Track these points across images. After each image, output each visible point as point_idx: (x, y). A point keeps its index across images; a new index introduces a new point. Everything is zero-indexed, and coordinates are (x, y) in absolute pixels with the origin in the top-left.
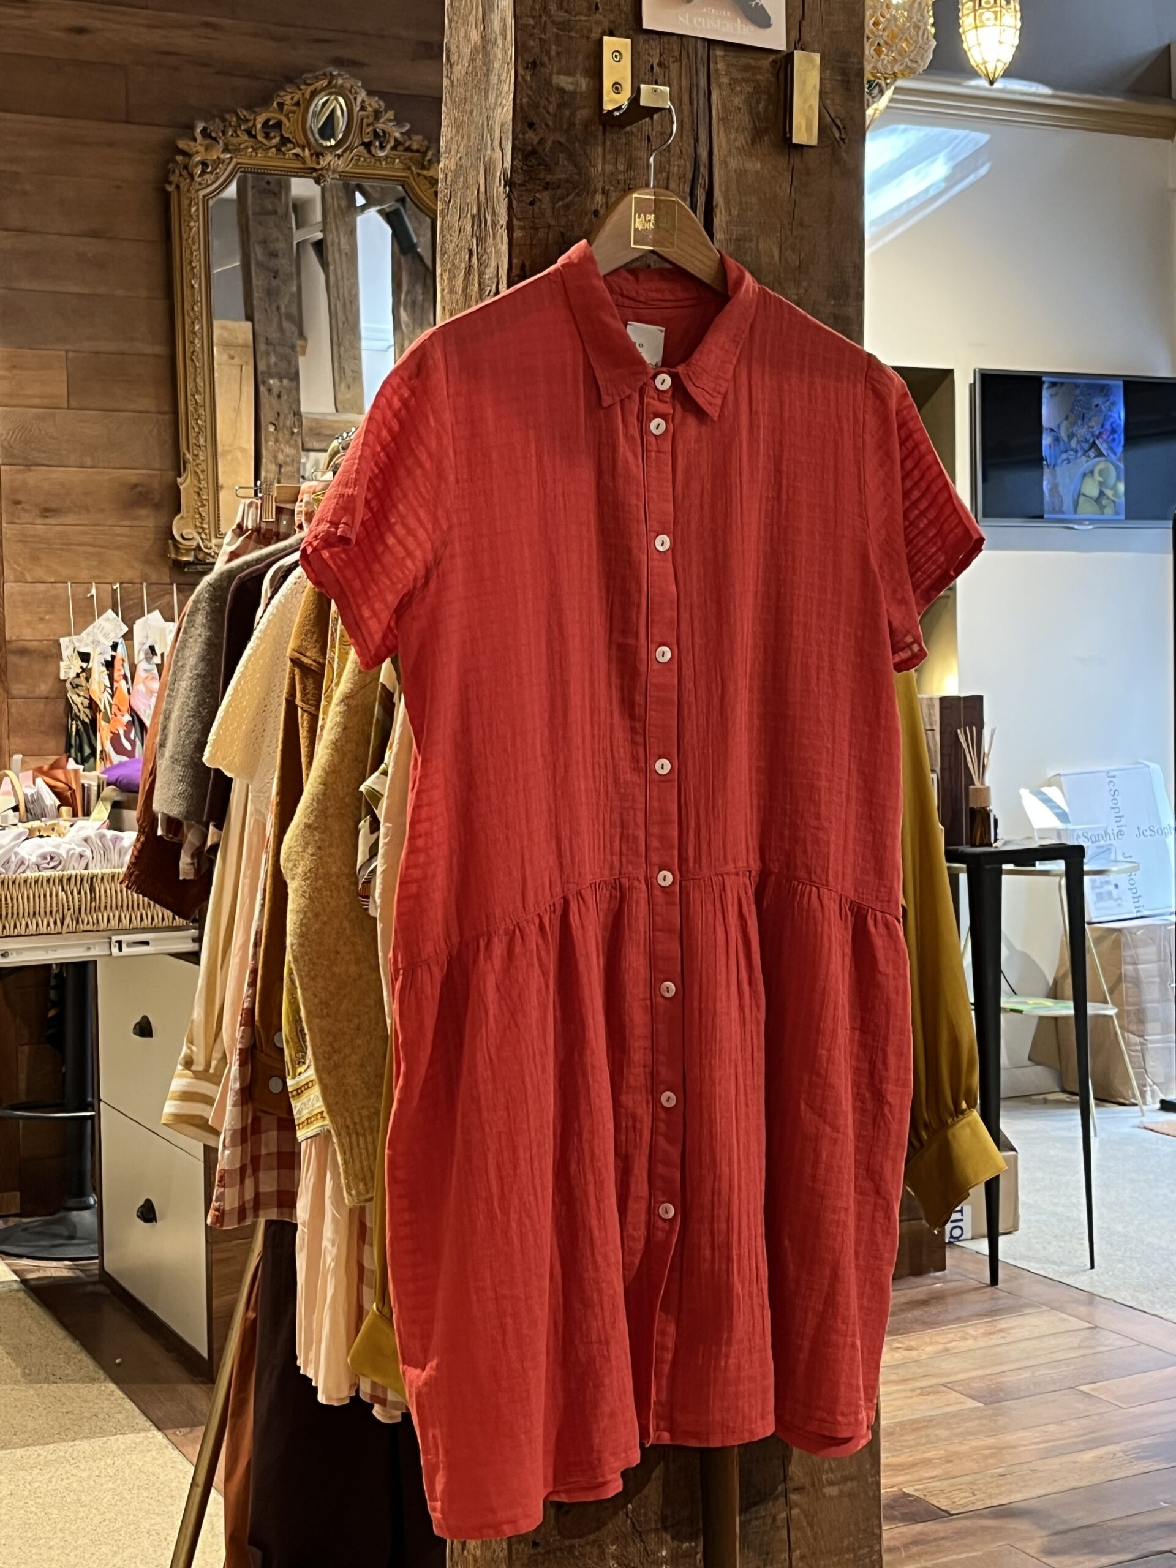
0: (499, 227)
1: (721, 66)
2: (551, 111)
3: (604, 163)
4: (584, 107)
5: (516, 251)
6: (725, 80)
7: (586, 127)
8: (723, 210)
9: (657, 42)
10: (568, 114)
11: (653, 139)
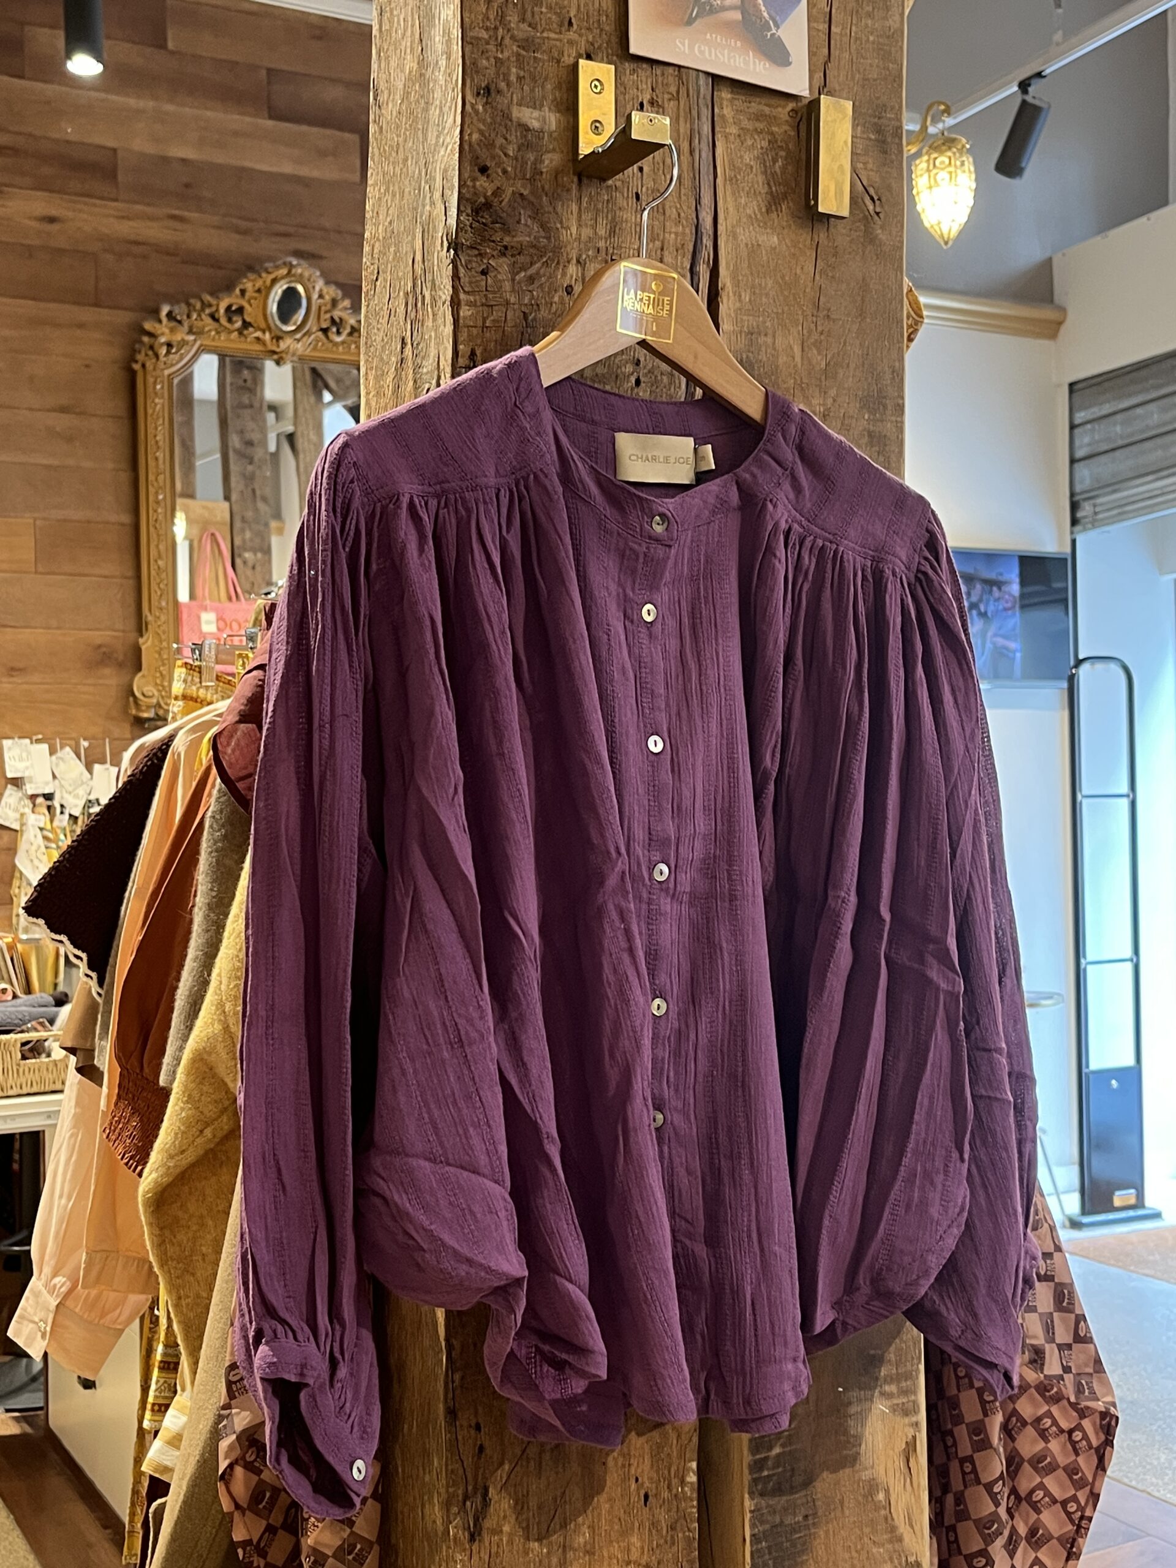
0: (440, 303)
1: (728, 112)
2: (511, 154)
3: (580, 226)
4: (554, 150)
5: (463, 336)
6: (734, 130)
7: (556, 177)
8: (731, 294)
9: (649, 73)
10: (532, 158)
11: (643, 197)
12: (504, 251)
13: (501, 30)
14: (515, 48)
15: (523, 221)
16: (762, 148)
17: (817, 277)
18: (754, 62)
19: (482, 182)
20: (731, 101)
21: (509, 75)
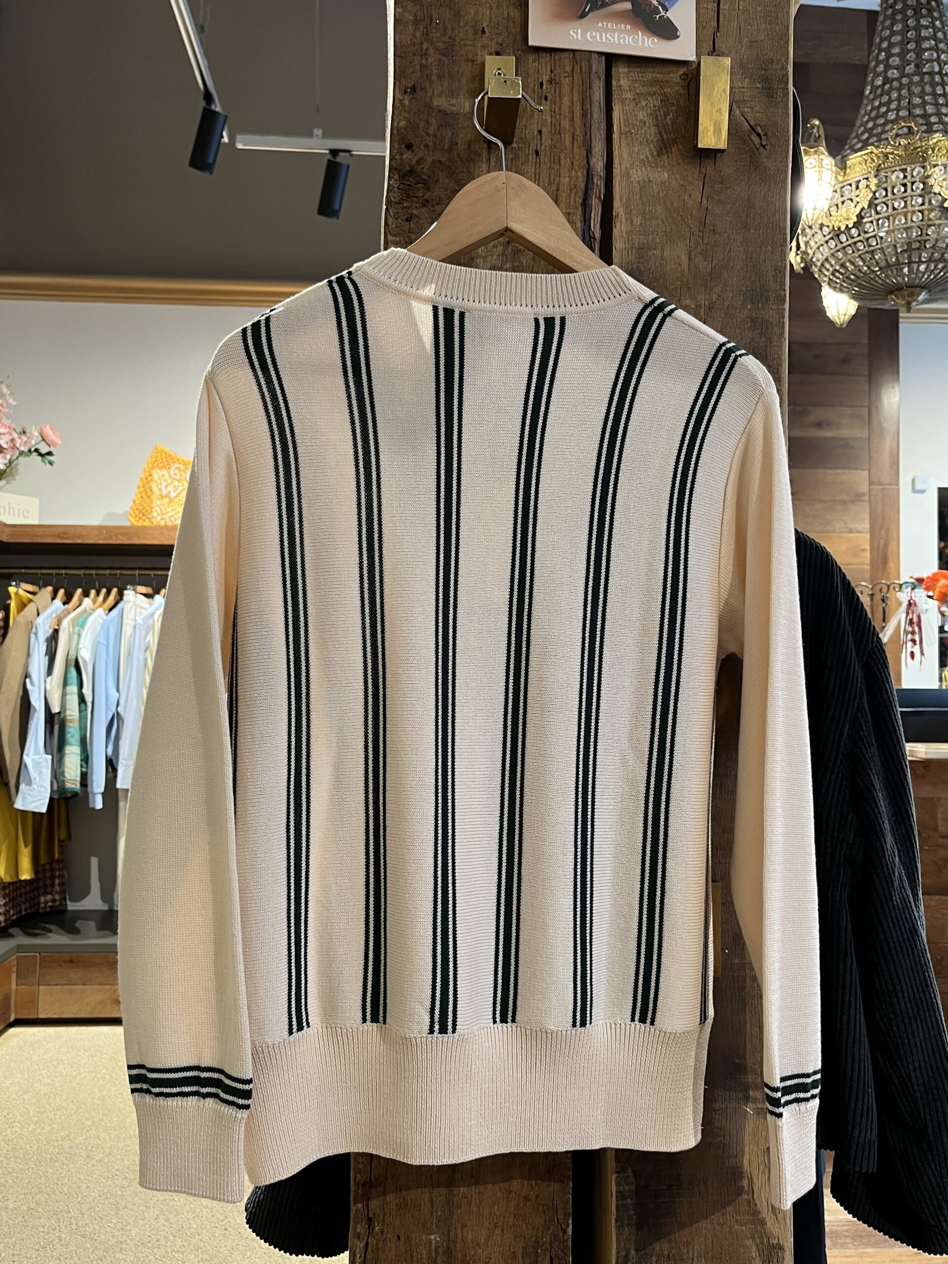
1: (623, 81)
2: (432, 133)
4: (468, 126)
6: (630, 96)
7: (469, 147)
8: (624, 220)
9: (548, 59)
10: (450, 134)
11: (542, 153)
12: (426, 203)
13: (425, 46)
14: (437, 56)
15: (441, 180)
16: (654, 106)
17: (704, 201)
18: (643, 39)
19: (407, 155)
20: (627, 74)
21: (431, 75)
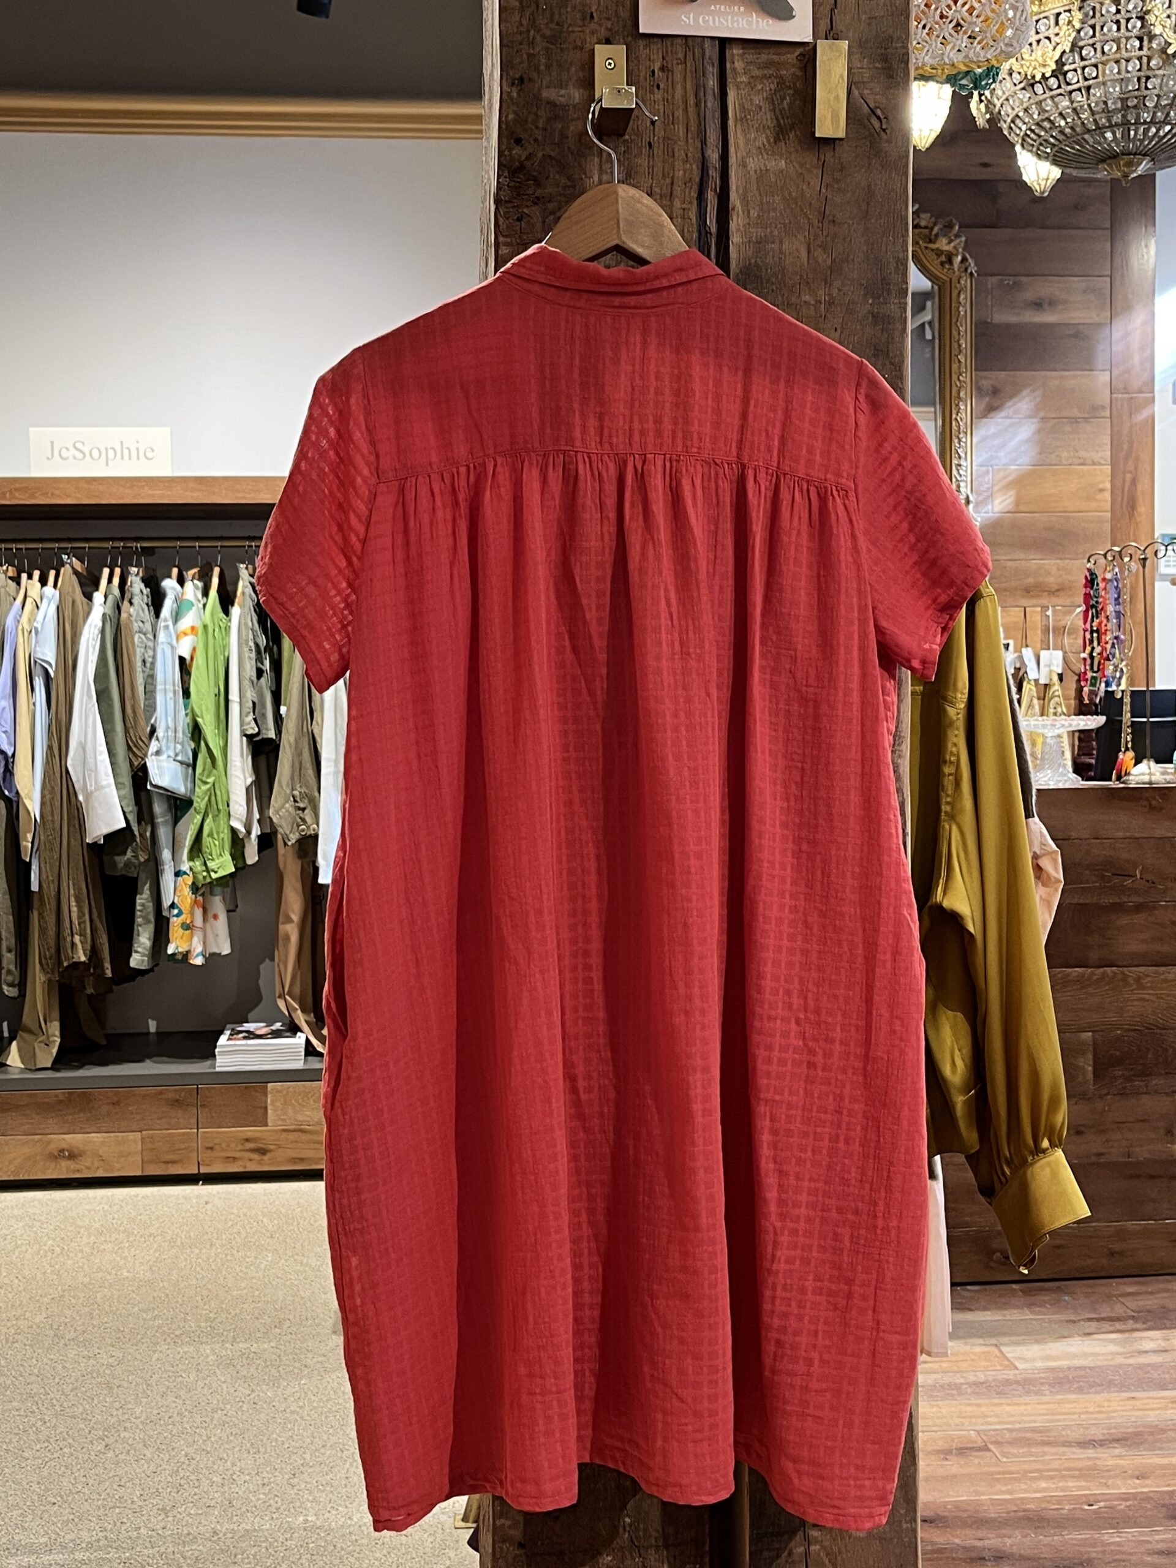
0: (492, 245)
1: (737, 63)
4: (578, 118)
6: (744, 79)
8: (740, 212)
9: (660, 47)
11: (655, 145)
12: (536, 201)
13: (532, 32)
14: (544, 44)
15: (552, 177)
16: (771, 90)
17: (823, 190)
18: (758, 22)
19: (517, 151)
20: (742, 57)
21: (540, 65)
